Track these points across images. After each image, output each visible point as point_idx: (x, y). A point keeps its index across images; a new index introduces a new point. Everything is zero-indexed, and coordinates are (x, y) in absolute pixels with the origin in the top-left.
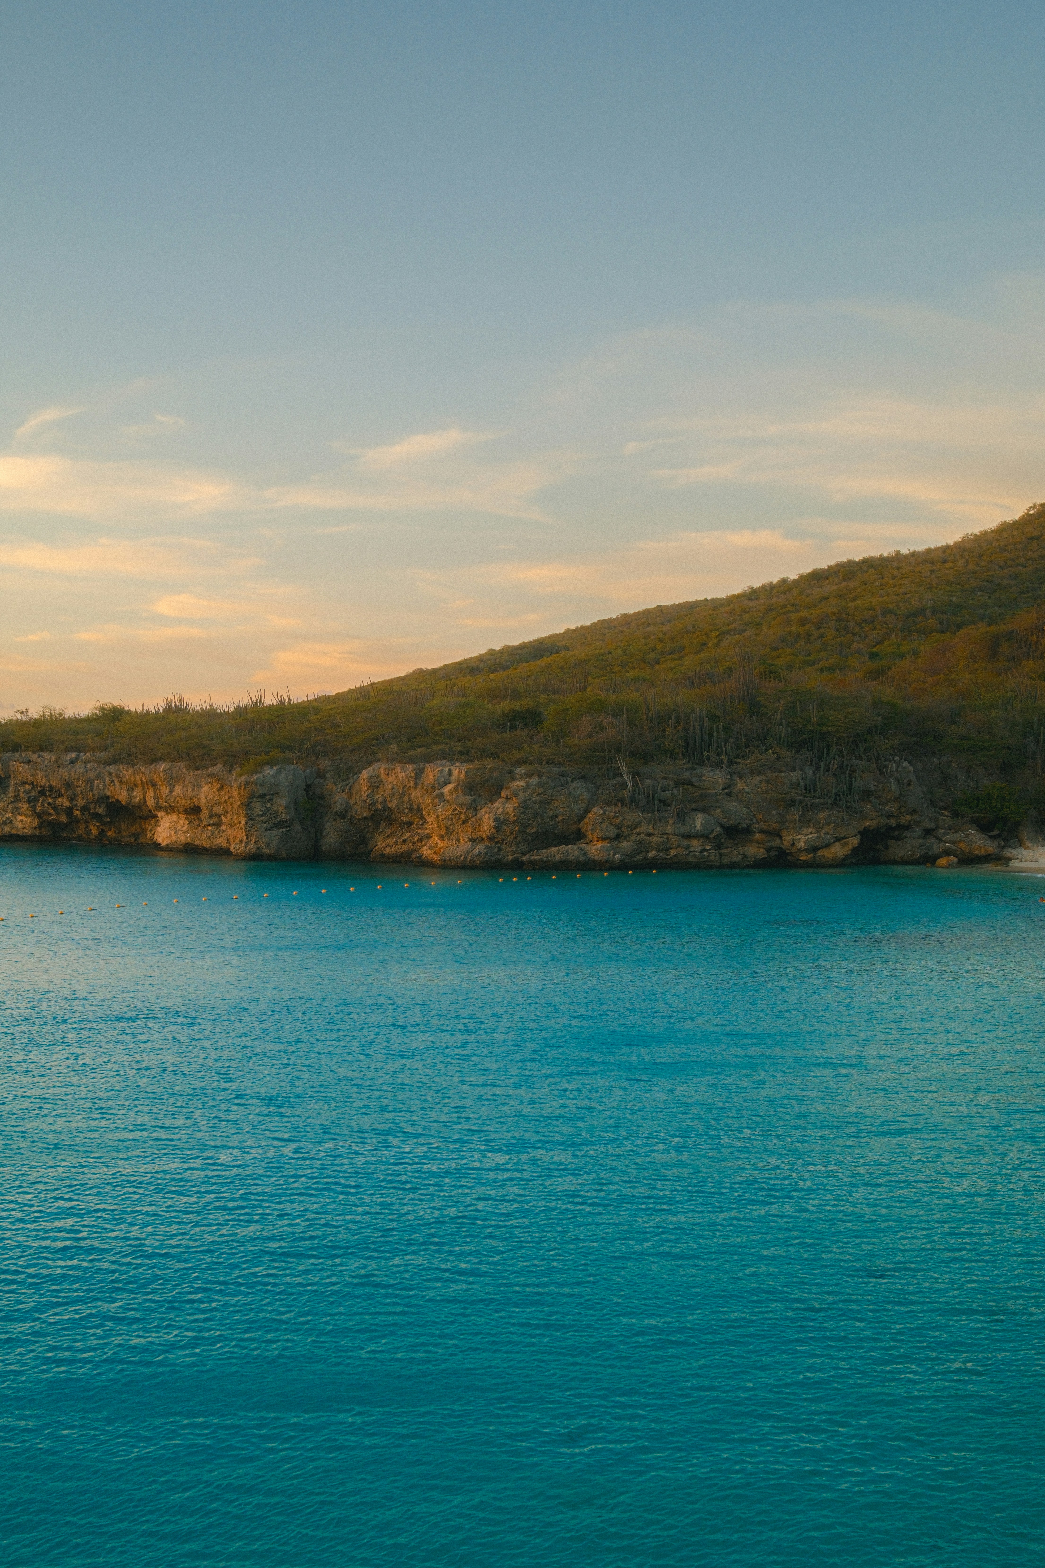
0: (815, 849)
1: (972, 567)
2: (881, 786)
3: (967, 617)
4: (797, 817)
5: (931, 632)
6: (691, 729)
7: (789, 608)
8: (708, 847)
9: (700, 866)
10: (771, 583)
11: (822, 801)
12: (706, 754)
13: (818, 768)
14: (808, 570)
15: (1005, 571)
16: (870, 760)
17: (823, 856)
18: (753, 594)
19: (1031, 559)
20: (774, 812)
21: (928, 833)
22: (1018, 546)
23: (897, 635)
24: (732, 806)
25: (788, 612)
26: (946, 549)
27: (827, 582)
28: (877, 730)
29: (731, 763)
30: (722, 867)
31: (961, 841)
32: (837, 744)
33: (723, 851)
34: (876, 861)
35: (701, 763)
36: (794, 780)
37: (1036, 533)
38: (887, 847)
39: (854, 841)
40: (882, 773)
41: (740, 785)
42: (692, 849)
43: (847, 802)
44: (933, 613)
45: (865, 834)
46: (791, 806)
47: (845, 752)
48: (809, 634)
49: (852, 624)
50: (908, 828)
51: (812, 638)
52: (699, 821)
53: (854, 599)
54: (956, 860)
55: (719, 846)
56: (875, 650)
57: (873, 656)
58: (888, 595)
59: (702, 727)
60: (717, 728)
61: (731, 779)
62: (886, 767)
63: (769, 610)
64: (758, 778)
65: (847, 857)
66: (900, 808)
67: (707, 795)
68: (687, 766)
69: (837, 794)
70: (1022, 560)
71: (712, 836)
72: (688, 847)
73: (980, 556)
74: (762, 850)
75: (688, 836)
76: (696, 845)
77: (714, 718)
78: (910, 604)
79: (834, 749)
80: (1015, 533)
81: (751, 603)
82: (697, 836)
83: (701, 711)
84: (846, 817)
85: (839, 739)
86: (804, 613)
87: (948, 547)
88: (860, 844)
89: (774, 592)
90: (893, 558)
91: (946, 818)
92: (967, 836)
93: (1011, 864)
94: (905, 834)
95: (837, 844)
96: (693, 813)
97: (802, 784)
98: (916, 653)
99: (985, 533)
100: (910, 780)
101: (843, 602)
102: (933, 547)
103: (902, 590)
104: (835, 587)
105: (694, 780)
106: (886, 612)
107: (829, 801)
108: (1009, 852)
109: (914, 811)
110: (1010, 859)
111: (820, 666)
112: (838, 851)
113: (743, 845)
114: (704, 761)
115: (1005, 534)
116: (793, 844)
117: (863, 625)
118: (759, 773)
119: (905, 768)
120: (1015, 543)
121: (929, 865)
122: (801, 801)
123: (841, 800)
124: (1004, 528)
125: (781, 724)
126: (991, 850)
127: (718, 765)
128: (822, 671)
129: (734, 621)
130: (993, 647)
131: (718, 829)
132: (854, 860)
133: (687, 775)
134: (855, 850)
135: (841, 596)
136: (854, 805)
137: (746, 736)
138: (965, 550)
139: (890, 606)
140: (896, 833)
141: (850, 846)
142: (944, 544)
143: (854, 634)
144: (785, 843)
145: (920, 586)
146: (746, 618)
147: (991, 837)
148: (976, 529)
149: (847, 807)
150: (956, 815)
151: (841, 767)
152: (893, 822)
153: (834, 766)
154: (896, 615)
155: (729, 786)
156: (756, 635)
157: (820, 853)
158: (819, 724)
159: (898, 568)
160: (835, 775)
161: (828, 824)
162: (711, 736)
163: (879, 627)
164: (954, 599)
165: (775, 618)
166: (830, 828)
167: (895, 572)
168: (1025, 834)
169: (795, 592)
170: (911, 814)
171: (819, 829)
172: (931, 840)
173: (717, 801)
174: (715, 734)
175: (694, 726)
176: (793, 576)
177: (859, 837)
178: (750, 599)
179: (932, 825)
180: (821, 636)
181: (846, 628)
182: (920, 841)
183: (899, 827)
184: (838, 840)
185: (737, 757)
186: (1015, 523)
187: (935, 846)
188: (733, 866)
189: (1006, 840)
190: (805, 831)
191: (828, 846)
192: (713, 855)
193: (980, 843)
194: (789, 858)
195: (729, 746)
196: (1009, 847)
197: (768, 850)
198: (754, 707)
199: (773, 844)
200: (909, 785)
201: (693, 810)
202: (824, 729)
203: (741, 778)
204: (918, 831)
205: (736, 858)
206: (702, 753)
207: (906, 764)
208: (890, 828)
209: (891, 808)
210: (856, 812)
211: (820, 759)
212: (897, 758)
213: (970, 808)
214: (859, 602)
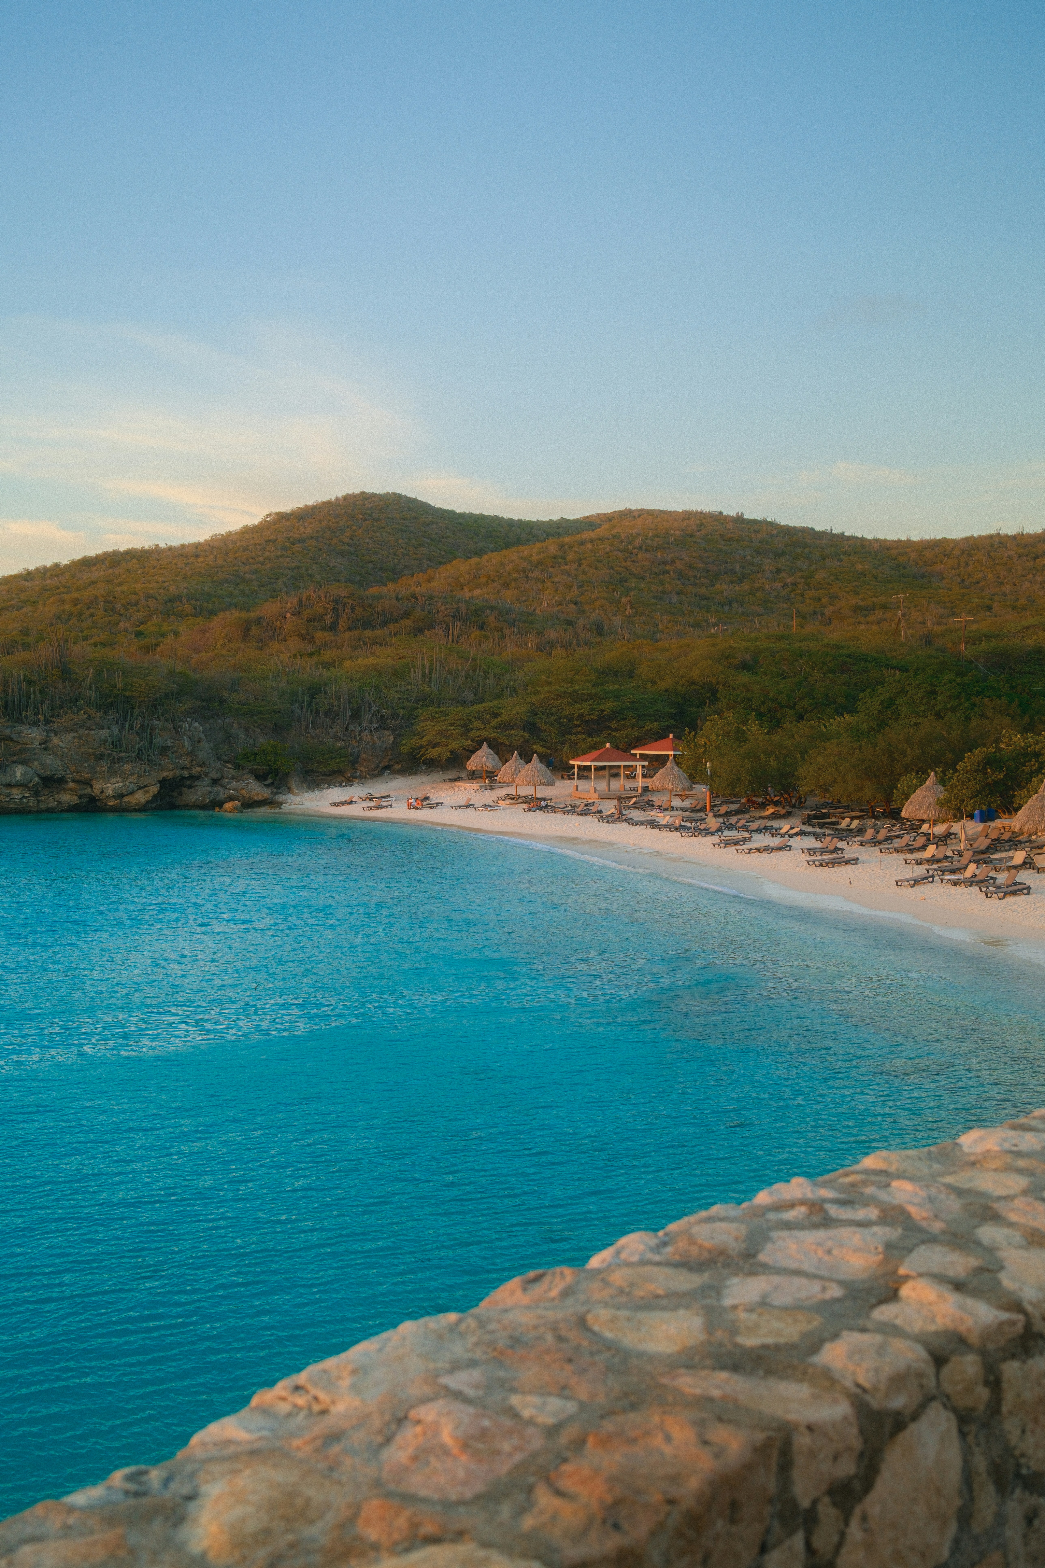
0: (121, 796)
1: (220, 562)
2: (176, 743)
3: (217, 604)
4: (105, 768)
5: (187, 616)
6: (10, 691)
7: (62, 590)
8: (27, 795)
9: (21, 811)
10: (45, 567)
11: (127, 755)
12: (24, 713)
13: (123, 727)
14: (78, 557)
15: (248, 567)
16: (167, 721)
17: (128, 802)
18: (28, 575)
19: (268, 558)
20: (86, 765)
21: (215, 782)
22: (258, 547)
23: (157, 617)
24: (49, 759)
25: (61, 593)
26: (198, 545)
27: (95, 568)
28: (172, 695)
29: (47, 722)
30: (39, 811)
31: (242, 789)
32: (139, 707)
33: (40, 798)
34: (172, 807)
35: (20, 721)
36: (103, 737)
37: (272, 537)
38: (181, 794)
39: (155, 789)
40: (177, 731)
41: (55, 741)
42: (12, 797)
43: (148, 756)
44: (188, 599)
45: (163, 783)
46: (100, 759)
47: (146, 714)
48: (80, 614)
49: (118, 606)
50: (198, 778)
51: (83, 617)
52: (19, 772)
53: (120, 584)
54: (239, 804)
55: (36, 794)
56: (138, 629)
57: (139, 634)
58: (149, 582)
59: (20, 689)
60: (34, 692)
61: (47, 736)
62: (181, 727)
63: (44, 589)
64: (71, 735)
65: (148, 802)
66: (192, 761)
67: (26, 750)
68: (7, 724)
69: (139, 750)
70: (261, 559)
71: (31, 784)
72: (9, 795)
73: (227, 554)
74: (75, 798)
75: (9, 786)
76: (16, 793)
77: (30, 682)
78: (168, 590)
79: (136, 711)
80: (255, 535)
81: (27, 584)
82: (18, 785)
83: (19, 676)
84: (148, 768)
85: (141, 702)
86: (75, 595)
87: (199, 544)
88: (159, 792)
89: (48, 575)
90: (152, 550)
91: (229, 770)
92: (247, 784)
93: (283, 806)
94: (196, 783)
95: (140, 791)
96: (14, 765)
97: (110, 740)
98: (176, 634)
99: (229, 534)
100: (200, 738)
101: (110, 587)
102: (187, 543)
103: (161, 579)
104: (102, 573)
105: (14, 736)
106: (149, 597)
107: (133, 755)
108: (280, 798)
109: (204, 763)
110: (281, 803)
111: (92, 641)
112: (140, 797)
113: (58, 793)
114: (22, 720)
115: (247, 536)
116: (102, 792)
117: (129, 607)
118: (72, 731)
119: (196, 728)
120: (255, 545)
121: (217, 809)
122: (109, 756)
123: (143, 754)
124: (246, 531)
125: (90, 689)
126: (266, 796)
127: (36, 723)
128: (95, 645)
129: (12, 599)
130: (245, 630)
131: (36, 779)
132: (154, 805)
133: (7, 732)
134: (155, 797)
135: (108, 582)
136: (154, 758)
137: (60, 698)
138: (213, 547)
139: (151, 592)
140: (189, 782)
141: (151, 794)
142: (196, 541)
143: (121, 615)
144: (95, 791)
145: (177, 576)
146: (23, 596)
147: (266, 785)
148: (223, 530)
149: (148, 760)
150: (237, 767)
151: (142, 726)
152: (186, 774)
153: (137, 724)
154: (157, 600)
155: (45, 742)
156: (33, 612)
157: (126, 799)
158: (125, 690)
159: (158, 560)
160: (137, 733)
161: (132, 774)
162: (28, 698)
163: (142, 609)
164: (206, 589)
165: (49, 598)
166: (133, 778)
167: (155, 563)
168: (294, 783)
169: (67, 575)
170: (200, 766)
171: (125, 778)
172: (218, 788)
173: (35, 754)
174: (32, 696)
175: (13, 689)
176: (64, 561)
177: (158, 785)
178: (26, 580)
179: (219, 776)
180: (92, 615)
181: (113, 609)
182: (209, 789)
183: (192, 777)
184: (141, 788)
185: (52, 717)
186: (255, 527)
187: (221, 794)
188: (49, 811)
189: (278, 788)
190: (113, 780)
191: (132, 793)
192: (32, 802)
193: (258, 790)
194: (98, 804)
195: (45, 707)
196: (280, 793)
197: (80, 797)
198: (66, 674)
199: (85, 792)
200: (199, 742)
201: (13, 762)
202: (128, 694)
203: (56, 735)
204: (207, 781)
205: (53, 804)
206: (20, 713)
207: (196, 724)
208: (183, 778)
209: (184, 761)
210: (155, 765)
211: (125, 719)
212: (189, 720)
213: (250, 761)
214: (125, 587)
